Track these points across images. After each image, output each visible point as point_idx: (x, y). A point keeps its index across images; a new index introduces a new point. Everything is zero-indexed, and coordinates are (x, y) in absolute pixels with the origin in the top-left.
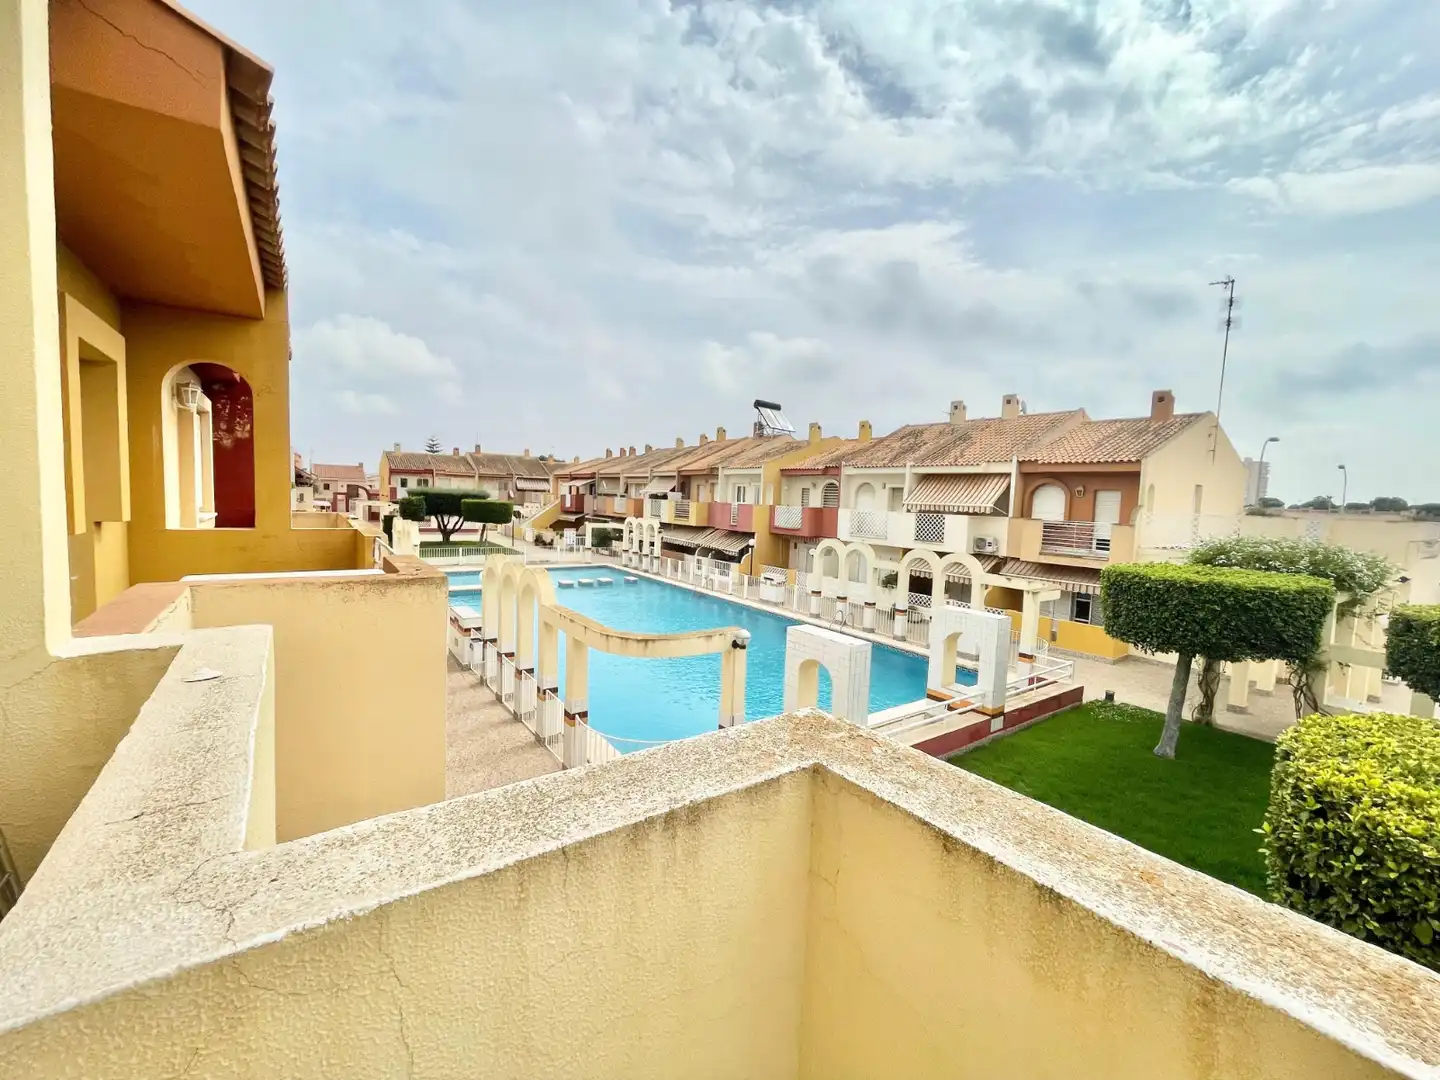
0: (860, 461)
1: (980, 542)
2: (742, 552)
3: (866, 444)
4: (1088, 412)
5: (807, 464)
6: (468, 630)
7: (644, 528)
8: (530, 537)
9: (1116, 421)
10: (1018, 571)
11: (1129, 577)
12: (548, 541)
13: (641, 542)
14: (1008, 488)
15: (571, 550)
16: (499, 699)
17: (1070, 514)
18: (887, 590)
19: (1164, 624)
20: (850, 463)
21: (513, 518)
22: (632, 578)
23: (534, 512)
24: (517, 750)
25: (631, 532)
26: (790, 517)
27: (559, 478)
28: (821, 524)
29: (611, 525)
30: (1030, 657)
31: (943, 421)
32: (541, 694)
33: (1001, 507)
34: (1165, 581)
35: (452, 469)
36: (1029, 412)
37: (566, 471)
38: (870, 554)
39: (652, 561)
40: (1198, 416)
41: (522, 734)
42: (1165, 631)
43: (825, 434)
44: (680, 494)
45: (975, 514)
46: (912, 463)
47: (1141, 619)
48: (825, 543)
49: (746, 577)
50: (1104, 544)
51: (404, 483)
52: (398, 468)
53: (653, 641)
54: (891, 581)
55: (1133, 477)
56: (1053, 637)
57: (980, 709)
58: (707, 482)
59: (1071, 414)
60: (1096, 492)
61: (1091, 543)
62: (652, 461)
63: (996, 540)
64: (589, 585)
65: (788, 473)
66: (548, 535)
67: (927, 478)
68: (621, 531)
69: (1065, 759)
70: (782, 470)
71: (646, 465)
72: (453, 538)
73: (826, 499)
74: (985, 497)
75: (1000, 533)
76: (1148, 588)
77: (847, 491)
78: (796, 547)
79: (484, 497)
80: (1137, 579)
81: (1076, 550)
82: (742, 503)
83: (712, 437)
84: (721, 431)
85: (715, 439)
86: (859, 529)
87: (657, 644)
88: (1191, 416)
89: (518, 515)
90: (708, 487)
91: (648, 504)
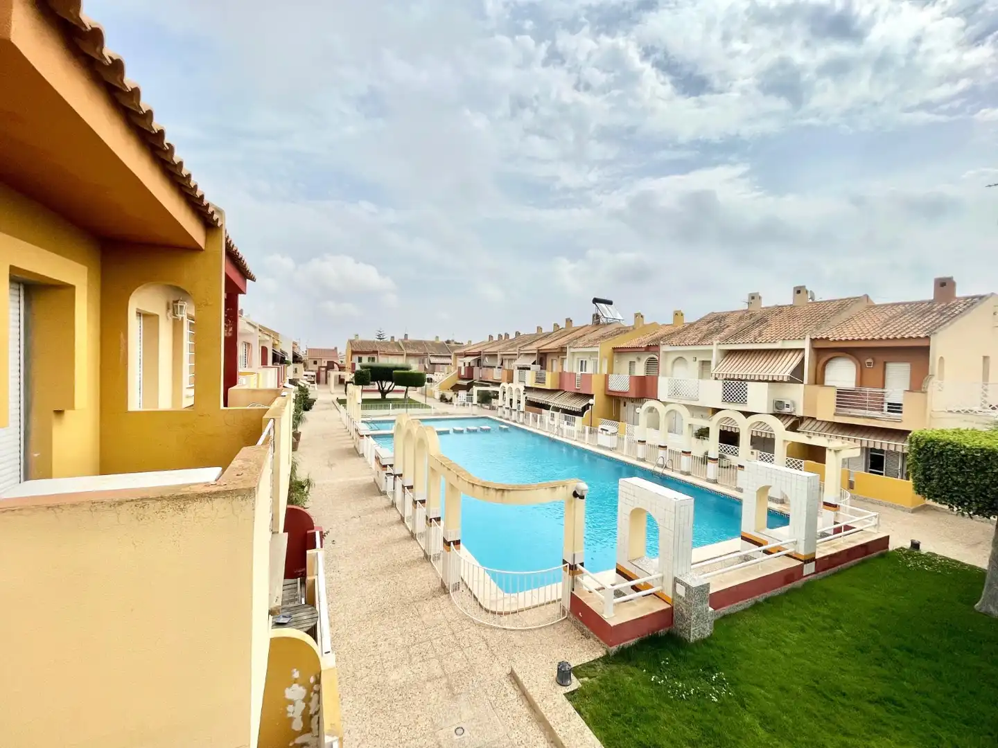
0: (675, 340)
1: (779, 404)
2: (585, 409)
3: (680, 327)
4: (871, 297)
5: (634, 343)
6: (385, 466)
7: (514, 390)
8: (437, 396)
9: (898, 304)
10: (814, 428)
11: (941, 444)
12: (449, 398)
13: (511, 400)
14: (803, 359)
15: (464, 405)
16: (402, 519)
17: (861, 381)
18: (700, 441)
19: (985, 491)
20: (667, 342)
21: (426, 383)
22: (504, 427)
23: (441, 378)
24: (410, 564)
25: (504, 393)
26: (621, 383)
27: (457, 355)
28: (644, 389)
29: (491, 389)
30: (835, 506)
31: (742, 309)
32: (428, 522)
33: (797, 376)
34: (982, 450)
35: (391, 350)
36: (817, 299)
37: (462, 351)
38: (685, 413)
39: (518, 413)
40: (981, 297)
41: (415, 550)
42: (985, 497)
43: (647, 321)
44: (539, 366)
45: (774, 381)
46: (718, 341)
47: (956, 483)
48: (649, 403)
49: (587, 428)
50: (895, 408)
51: (360, 360)
52: (357, 350)
53: (509, 490)
54: (703, 433)
55: (924, 351)
56: (851, 485)
57: (793, 555)
58: (558, 357)
59: (856, 300)
60: (885, 363)
61: (883, 407)
62: (519, 344)
63: (793, 403)
64: (475, 431)
65: (619, 350)
66: (449, 395)
67: (730, 353)
68: (498, 392)
69: (881, 608)
70: (614, 349)
71: (516, 346)
72: (388, 396)
73: (647, 369)
74: (782, 369)
75: (796, 397)
76: (963, 456)
77: (665, 364)
78: (625, 405)
79: (407, 369)
80: (950, 447)
81: (868, 412)
82: (583, 372)
83: (563, 325)
84: (569, 321)
85: (564, 327)
86: (675, 392)
87: (512, 492)
88: (973, 298)
89: (430, 380)
90: (559, 362)
91: (516, 373)
